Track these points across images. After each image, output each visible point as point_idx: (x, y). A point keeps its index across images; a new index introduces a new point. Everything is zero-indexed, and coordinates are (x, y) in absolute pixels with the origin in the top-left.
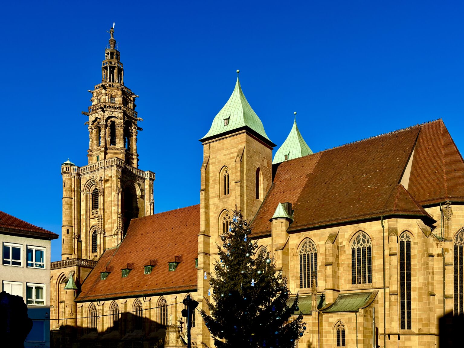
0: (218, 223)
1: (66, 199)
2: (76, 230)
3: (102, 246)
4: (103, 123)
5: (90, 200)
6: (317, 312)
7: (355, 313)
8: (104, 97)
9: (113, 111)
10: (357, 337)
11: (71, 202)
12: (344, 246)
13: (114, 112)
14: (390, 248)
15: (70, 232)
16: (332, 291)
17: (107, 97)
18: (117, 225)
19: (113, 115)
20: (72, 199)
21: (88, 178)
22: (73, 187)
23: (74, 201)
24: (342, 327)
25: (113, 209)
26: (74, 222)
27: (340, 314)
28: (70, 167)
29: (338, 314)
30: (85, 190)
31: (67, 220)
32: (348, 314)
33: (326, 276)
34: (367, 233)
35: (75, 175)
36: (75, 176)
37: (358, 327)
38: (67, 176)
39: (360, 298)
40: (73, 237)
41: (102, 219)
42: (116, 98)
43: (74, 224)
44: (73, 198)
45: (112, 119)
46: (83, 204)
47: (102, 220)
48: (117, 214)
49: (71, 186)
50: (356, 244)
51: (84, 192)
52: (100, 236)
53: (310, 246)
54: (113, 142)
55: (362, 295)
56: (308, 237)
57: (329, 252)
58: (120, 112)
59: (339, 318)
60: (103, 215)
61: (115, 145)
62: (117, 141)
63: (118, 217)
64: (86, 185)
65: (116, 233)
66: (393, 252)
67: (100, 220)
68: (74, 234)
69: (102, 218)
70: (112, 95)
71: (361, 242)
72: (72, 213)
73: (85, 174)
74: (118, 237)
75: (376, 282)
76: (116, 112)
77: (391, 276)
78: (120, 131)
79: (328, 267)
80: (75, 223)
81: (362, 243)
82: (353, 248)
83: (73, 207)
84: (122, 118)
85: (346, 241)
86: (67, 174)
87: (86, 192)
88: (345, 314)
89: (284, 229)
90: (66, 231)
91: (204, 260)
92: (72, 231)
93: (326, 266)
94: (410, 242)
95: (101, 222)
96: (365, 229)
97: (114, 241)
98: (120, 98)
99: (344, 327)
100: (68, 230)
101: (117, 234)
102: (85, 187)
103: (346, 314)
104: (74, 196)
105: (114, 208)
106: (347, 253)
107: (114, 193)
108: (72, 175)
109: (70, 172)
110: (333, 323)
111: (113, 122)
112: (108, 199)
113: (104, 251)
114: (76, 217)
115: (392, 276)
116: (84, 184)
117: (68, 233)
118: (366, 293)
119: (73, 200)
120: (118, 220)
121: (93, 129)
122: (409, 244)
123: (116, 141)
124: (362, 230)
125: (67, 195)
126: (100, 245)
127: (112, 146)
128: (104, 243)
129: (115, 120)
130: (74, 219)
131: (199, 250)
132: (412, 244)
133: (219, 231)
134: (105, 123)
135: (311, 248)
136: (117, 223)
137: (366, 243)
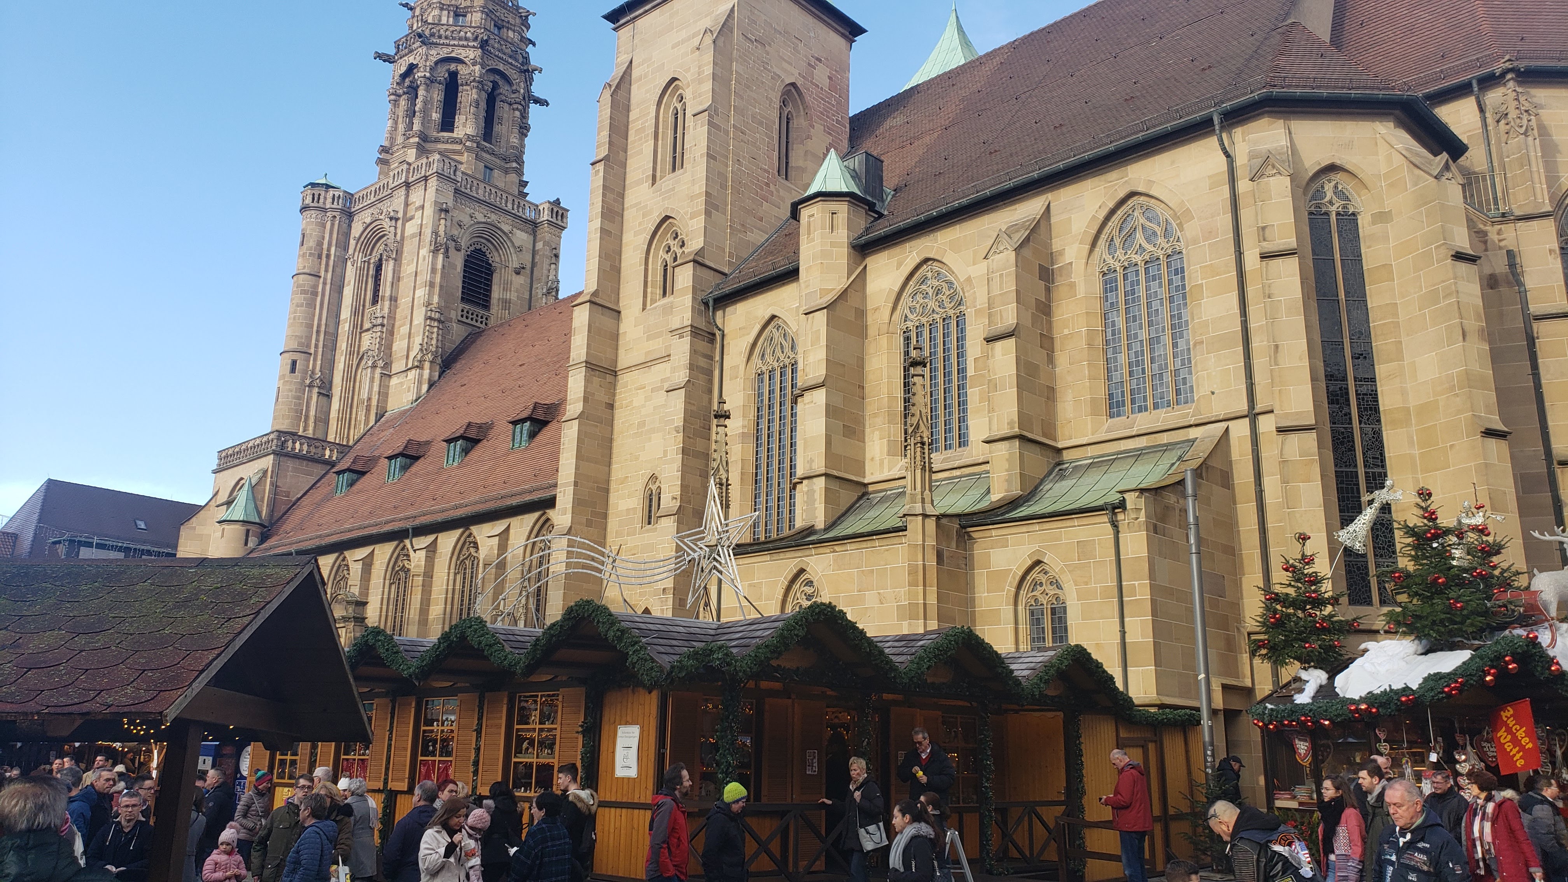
0: (646, 264)
1: (301, 277)
2: (319, 362)
3: (374, 402)
4: (423, 74)
5: (370, 280)
6: (927, 520)
7: (1105, 519)
8: (436, 12)
9: (454, 45)
10: (1123, 633)
11: (316, 286)
12: (1071, 263)
13: (459, 46)
14: (1264, 228)
15: (301, 367)
16: (1017, 443)
17: (445, 13)
18: (423, 339)
19: (453, 55)
20: (320, 277)
21: (368, 221)
22: (325, 246)
23: (325, 284)
24: (1052, 591)
25: (416, 296)
26: (317, 340)
27: (1037, 527)
28: (323, 193)
29: (1031, 528)
30: (357, 254)
31: (296, 336)
32: (1076, 522)
33: (993, 386)
34: (1161, 198)
35: (334, 214)
36: (335, 217)
37: (1124, 583)
38: (314, 216)
39: (1140, 468)
40: (308, 382)
41: (383, 325)
42: (469, 15)
43: (316, 346)
44: (322, 274)
45: (453, 67)
46: (348, 292)
47: (385, 330)
48: (424, 309)
49: (320, 244)
50: (1119, 253)
51: (356, 258)
52: (373, 373)
53: (938, 292)
54: (447, 124)
55: (1152, 455)
56: (932, 256)
57: (1001, 288)
58: (474, 47)
59: (1036, 547)
60: (386, 316)
61: (452, 131)
62: (459, 119)
63: (426, 319)
64: (362, 239)
65: (416, 364)
66: (1278, 241)
67: (379, 328)
68: (313, 372)
69: (385, 322)
70: (457, 8)
71: (1139, 237)
72: (314, 316)
73: (362, 209)
74: (421, 376)
75: (1213, 393)
76: (463, 46)
77: (1277, 347)
78: (468, 96)
79: (999, 345)
80: (318, 344)
81: (1145, 245)
82: (1105, 269)
83: (319, 299)
84: (479, 60)
85: (1076, 245)
86: (313, 212)
87: (360, 258)
88: (1059, 524)
89: (843, 235)
90: (289, 367)
91: (586, 387)
92: (308, 367)
93: (991, 344)
94: (1353, 214)
95: (379, 333)
96: (1151, 183)
97: (409, 387)
98: (479, 14)
99: (1059, 587)
100: (294, 363)
101: (420, 367)
102: (359, 246)
103: (1068, 523)
104: (326, 271)
105: (421, 293)
106: (1081, 290)
107: (424, 252)
108: (328, 214)
109: (321, 204)
110: (1011, 570)
111: (454, 75)
112: (408, 269)
113: (379, 417)
114: (323, 328)
115: (1280, 348)
116: (357, 236)
117: (293, 370)
118: (1167, 447)
119: (322, 280)
120: (425, 326)
121: (400, 96)
122: (1349, 220)
123: (457, 120)
124: (1140, 189)
125: (304, 267)
126: (369, 399)
127: (446, 134)
128: (384, 394)
129: (460, 67)
130: (318, 332)
131: (573, 355)
132: (1363, 222)
133: (649, 290)
134: (428, 75)
135: (944, 298)
136: (424, 333)
137: (1160, 240)
